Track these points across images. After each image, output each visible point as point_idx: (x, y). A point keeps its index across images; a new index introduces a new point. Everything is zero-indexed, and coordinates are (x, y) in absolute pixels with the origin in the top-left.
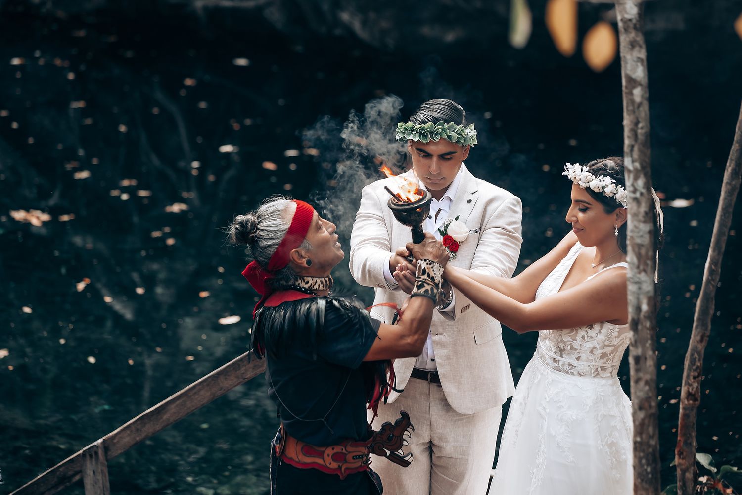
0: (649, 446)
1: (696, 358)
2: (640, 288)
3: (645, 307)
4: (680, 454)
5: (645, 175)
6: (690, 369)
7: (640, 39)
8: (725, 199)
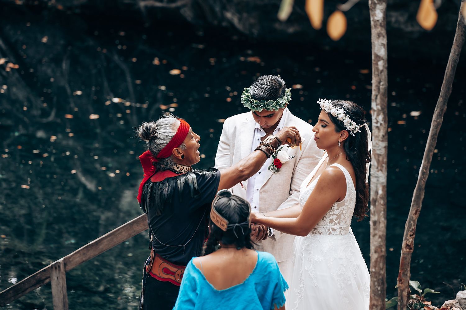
0: (380, 274)
1: (412, 224)
2: (378, 180)
3: (380, 192)
4: (400, 280)
5: (384, 113)
6: (408, 230)
7: (384, 32)
8: (433, 130)
